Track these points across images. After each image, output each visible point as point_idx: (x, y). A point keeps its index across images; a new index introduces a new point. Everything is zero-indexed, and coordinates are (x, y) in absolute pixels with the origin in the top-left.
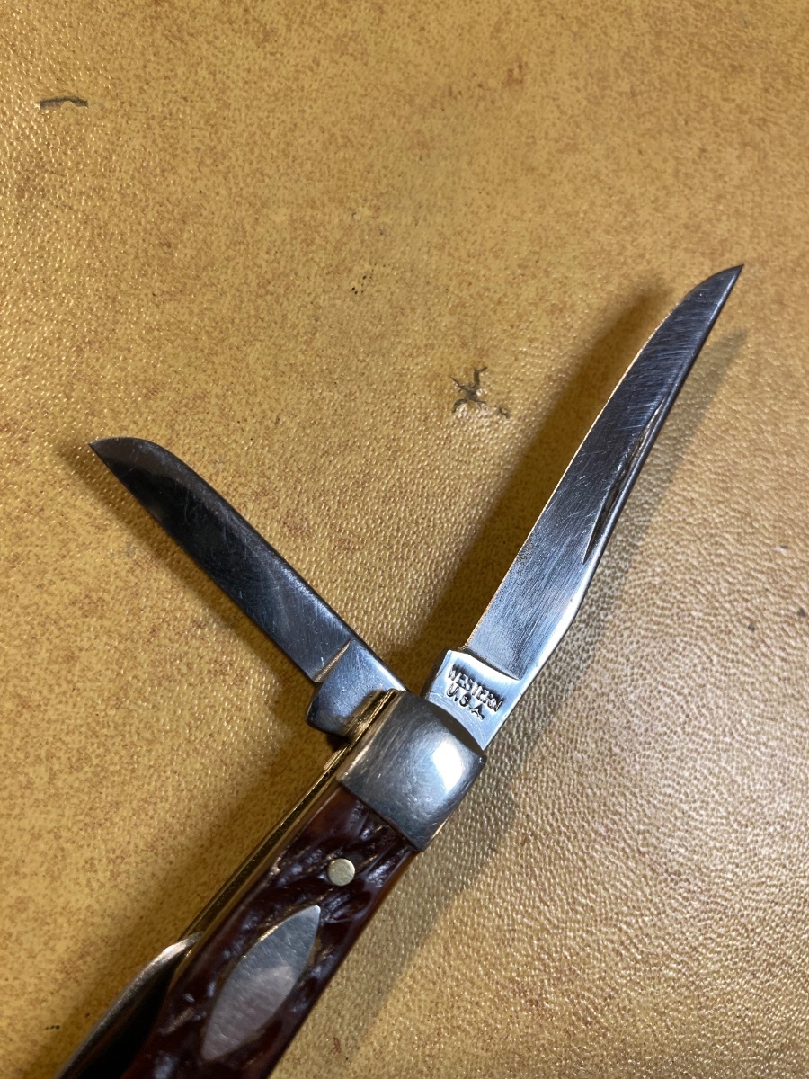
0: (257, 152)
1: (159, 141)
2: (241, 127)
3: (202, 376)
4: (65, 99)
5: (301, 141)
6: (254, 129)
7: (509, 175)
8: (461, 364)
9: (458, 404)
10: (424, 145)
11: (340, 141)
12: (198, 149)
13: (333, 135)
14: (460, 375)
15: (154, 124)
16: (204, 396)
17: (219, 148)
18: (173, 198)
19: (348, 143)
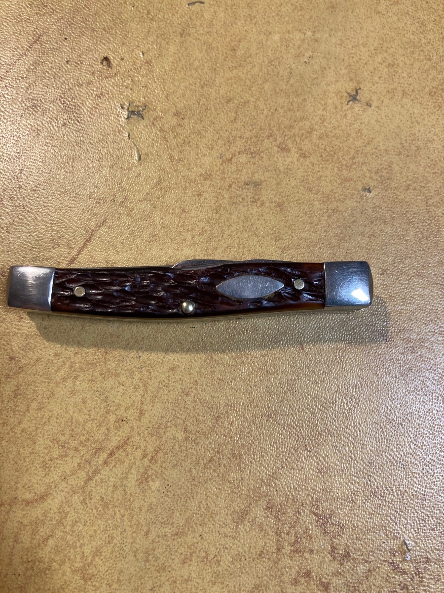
0: (267, 15)
1: (230, 14)
2: (261, 6)
3: (247, 95)
4: (196, 2)
5: (284, 9)
6: (266, 6)
7: (369, 15)
8: (350, 87)
9: (349, 101)
10: (333, 7)
11: (299, 8)
12: (244, 16)
13: (296, 6)
14: (349, 91)
15: (228, 8)
16: (248, 102)
17: (253, 14)
18: (236, 34)
19: (302, 9)
